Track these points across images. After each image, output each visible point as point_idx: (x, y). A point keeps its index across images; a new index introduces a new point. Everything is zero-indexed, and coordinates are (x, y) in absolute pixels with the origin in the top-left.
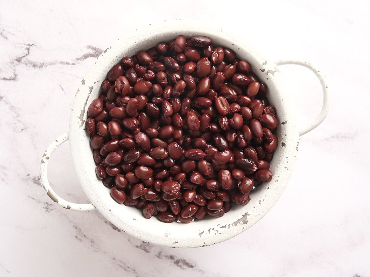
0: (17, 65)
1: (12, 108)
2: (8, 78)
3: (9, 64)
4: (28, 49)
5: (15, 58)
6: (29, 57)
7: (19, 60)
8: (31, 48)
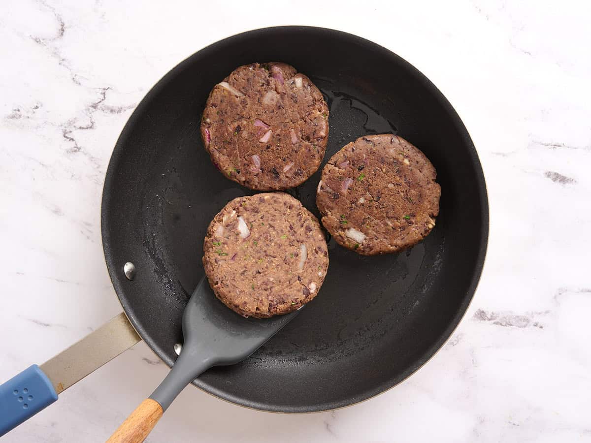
0: (93, 112)
1: (92, 159)
2: (85, 127)
3: (84, 111)
4: (104, 93)
5: (91, 104)
6: (106, 102)
7: (95, 106)
8: (107, 92)
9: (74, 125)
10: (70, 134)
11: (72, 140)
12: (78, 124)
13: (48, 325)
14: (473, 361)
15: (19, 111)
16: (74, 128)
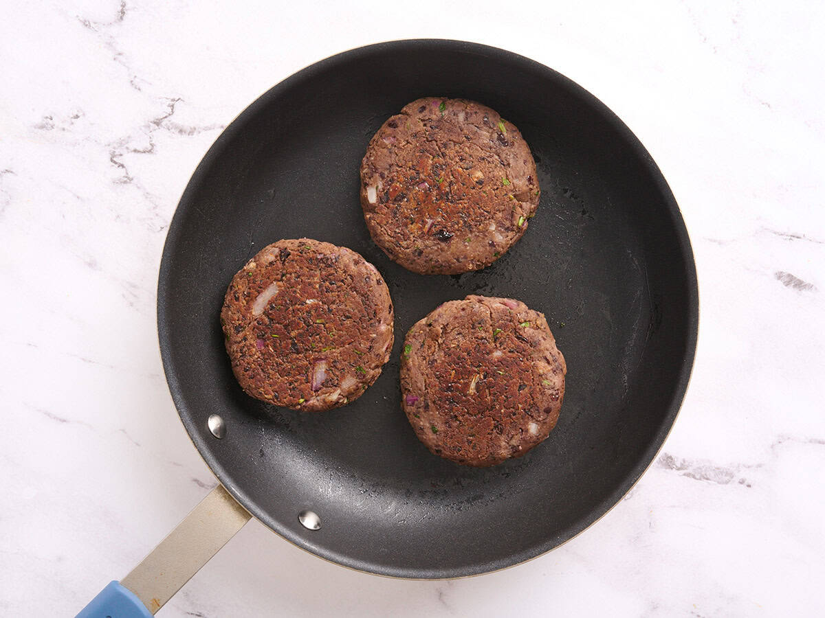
9: (127, 145)
10: (120, 157)
11: (123, 166)
12: (132, 146)
13: (64, 421)
14: (650, 524)
15: (51, 119)
16: (126, 150)
